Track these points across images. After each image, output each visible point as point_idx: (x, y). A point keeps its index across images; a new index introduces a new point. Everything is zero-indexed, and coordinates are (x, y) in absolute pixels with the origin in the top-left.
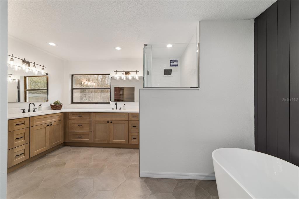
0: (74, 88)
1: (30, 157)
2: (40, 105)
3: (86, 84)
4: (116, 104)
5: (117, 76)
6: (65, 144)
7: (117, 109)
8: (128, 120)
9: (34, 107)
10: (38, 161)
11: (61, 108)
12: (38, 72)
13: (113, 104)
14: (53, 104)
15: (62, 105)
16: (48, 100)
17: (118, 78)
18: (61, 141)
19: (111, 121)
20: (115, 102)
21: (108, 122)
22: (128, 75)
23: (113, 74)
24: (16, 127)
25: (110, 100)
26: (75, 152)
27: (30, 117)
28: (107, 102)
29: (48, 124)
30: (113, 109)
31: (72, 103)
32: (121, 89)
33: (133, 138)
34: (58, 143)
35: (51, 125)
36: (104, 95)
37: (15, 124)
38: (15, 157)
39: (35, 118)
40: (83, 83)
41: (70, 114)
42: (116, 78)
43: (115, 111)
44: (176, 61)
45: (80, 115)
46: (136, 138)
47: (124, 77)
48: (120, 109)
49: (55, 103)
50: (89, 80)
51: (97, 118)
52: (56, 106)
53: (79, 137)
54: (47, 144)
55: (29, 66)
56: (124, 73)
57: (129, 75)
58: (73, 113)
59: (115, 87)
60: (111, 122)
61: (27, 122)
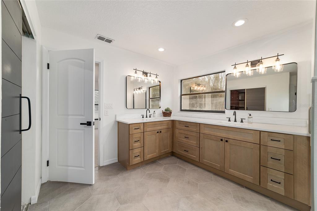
0: (182, 94)
1: (145, 160)
2: (154, 112)
3: (195, 89)
4: (235, 114)
5: (236, 73)
6: (173, 154)
7: (235, 121)
8: (260, 144)
9: (150, 114)
10: (150, 165)
11: (171, 115)
12: (153, 81)
13: (229, 113)
14: (164, 111)
15: (172, 112)
16: (160, 107)
17: (238, 75)
18: (169, 150)
19: (226, 139)
20: (233, 111)
21: (222, 140)
22: (259, 65)
23: (230, 70)
24: (135, 131)
25: (226, 108)
26: (181, 167)
27: (144, 123)
28: (221, 110)
29: (158, 131)
30: (229, 120)
31: (181, 110)
32: (242, 92)
33: (271, 180)
34: (166, 151)
35: (161, 132)
36: (216, 102)
37: (134, 128)
38: (134, 157)
39: (148, 124)
40: (192, 88)
41: (177, 123)
42: (234, 75)
43: (232, 124)
45: (187, 124)
46: (280, 183)
47: (249, 70)
48: (242, 122)
49: (166, 110)
50: (199, 85)
51: (207, 131)
52: (167, 113)
53: (185, 150)
54: (157, 151)
55: (147, 76)
56: (249, 64)
57: (261, 65)
58: (180, 122)
59: (231, 91)
60: (227, 141)
61: (142, 127)
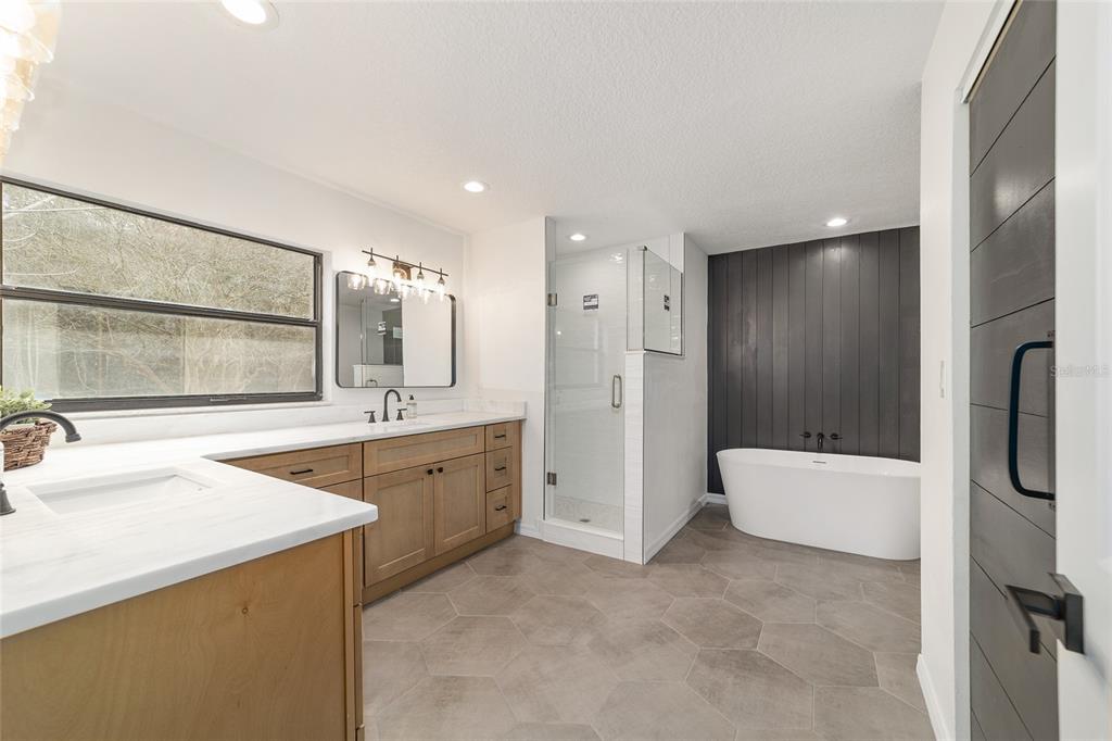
44: (594, 296)
